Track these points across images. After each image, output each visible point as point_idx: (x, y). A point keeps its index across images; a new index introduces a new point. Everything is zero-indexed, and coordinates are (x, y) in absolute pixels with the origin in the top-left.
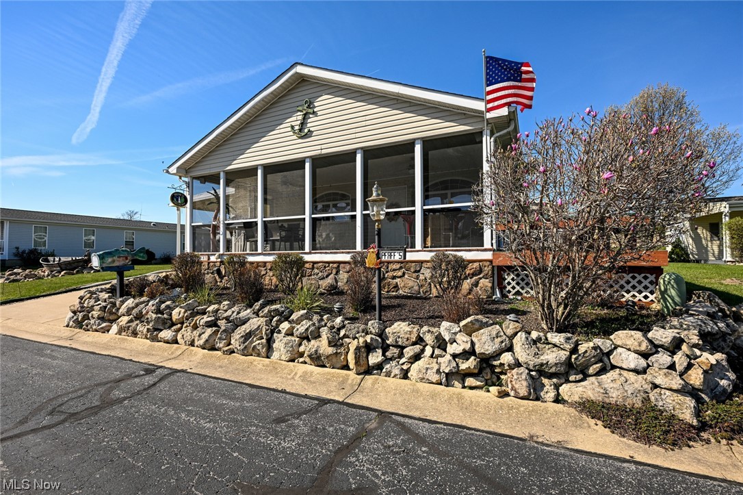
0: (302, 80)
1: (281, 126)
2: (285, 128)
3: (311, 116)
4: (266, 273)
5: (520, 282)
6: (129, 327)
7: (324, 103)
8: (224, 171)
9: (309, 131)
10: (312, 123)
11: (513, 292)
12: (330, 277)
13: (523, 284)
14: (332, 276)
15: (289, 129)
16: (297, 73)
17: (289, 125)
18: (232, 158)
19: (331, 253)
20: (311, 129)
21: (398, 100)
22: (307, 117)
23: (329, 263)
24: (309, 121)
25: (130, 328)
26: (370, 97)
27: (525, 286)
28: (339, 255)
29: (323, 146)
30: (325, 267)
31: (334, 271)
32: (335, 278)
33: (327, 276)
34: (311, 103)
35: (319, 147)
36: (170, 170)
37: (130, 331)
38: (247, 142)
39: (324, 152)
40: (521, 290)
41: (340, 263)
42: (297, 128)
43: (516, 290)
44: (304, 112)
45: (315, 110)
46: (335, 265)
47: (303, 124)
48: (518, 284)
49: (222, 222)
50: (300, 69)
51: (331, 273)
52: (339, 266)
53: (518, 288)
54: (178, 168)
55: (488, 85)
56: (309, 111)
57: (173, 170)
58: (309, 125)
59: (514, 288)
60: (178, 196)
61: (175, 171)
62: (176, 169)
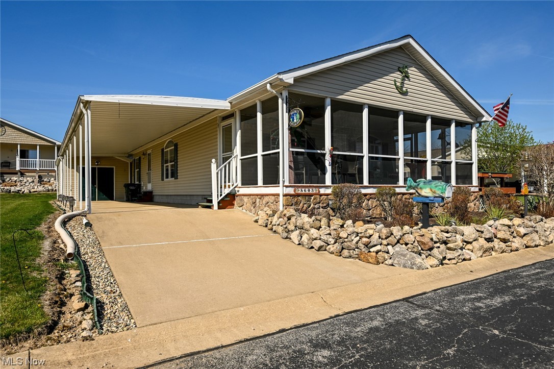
0: (401, 47)
2: (390, 79)
7: (413, 73)
8: (331, 98)
9: (406, 91)
16: (409, 43)
22: (404, 78)
29: (413, 106)
35: (411, 106)
39: (413, 110)
42: (399, 84)
44: (403, 74)
47: (402, 83)
49: (329, 152)
50: (411, 41)
56: (407, 76)
57: (289, 78)
61: (291, 81)
62: (293, 79)
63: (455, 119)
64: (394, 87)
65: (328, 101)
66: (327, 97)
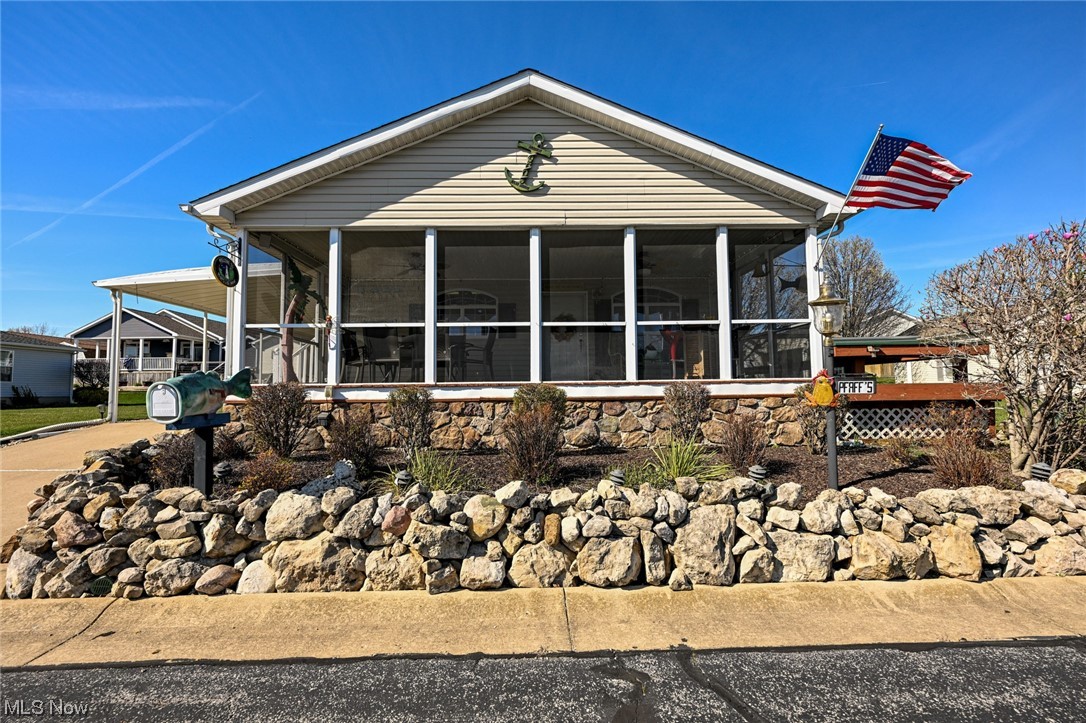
0: (528, 100)
1: (484, 168)
2: (493, 170)
3: (544, 161)
4: (450, 421)
5: (858, 421)
6: (333, 566)
7: (566, 145)
8: (339, 229)
9: (543, 185)
10: (545, 172)
11: (849, 434)
12: (585, 424)
13: (860, 423)
14: (589, 421)
15: (503, 175)
16: (529, 85)
17: (502, 168)
18: (367, 207)
19: (586, 385)
20: (547, 182)
21: (694, 166)
22: (537, 161)
23: (583, 400)
24: (541, 168)
25: (338, 569)
26: (651, 153)
27: (863, 426)
28: (599, 388)
29: (568, 214)
30: (575, 408)
31: (593, 414)
32: (596, 426)
33: (579, 423)
34: (546, 141)
35: (562, 214)
36: (199, 208)
37: (338, 576)
38: (409, 182)
39: (570, 222)
40: (857, 432)
41: (603, 400)
42: (519, 175)
43: (852, 432)
44: (534, 153)
45: (554, 153)
46: (595, 405)
47: (530, 172)
48: (855, 424)
49: (334, 325)
50: (535, 81)
51: (588, 417)
52: (601, 406)
53: (855, 429)
54: (223, 207)
55: (865, 173)
56: (541, 154)
57: (211, 208)
58: (540, 175)
59: (850, 429)
60: (225, 264)
61: (216, 212)
62: (218, 208)
63: (723, 225)
64: (506, 183)
65: (335, 234)
66: (330, 228)
